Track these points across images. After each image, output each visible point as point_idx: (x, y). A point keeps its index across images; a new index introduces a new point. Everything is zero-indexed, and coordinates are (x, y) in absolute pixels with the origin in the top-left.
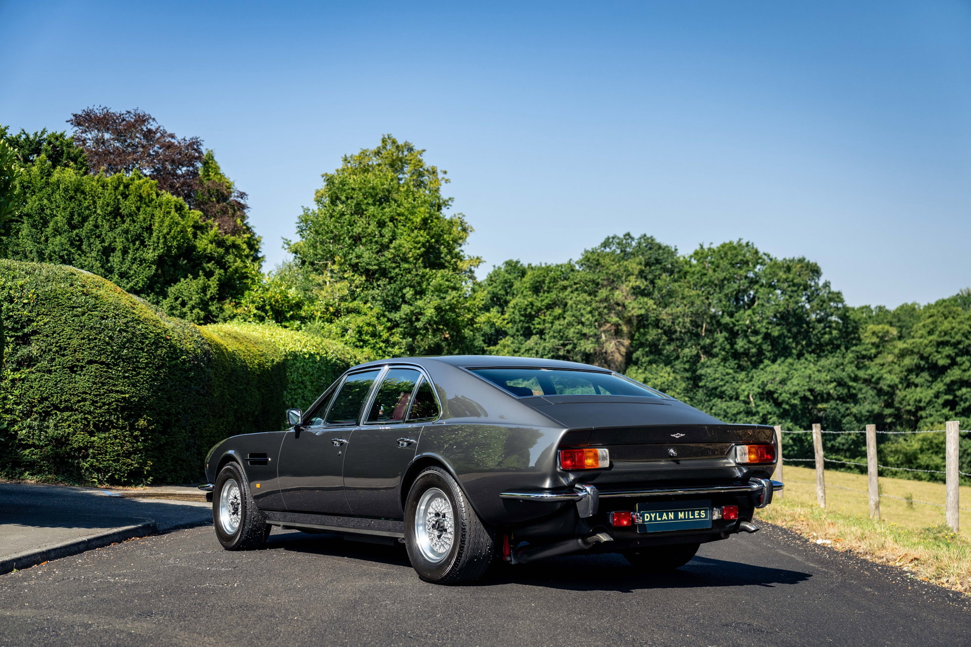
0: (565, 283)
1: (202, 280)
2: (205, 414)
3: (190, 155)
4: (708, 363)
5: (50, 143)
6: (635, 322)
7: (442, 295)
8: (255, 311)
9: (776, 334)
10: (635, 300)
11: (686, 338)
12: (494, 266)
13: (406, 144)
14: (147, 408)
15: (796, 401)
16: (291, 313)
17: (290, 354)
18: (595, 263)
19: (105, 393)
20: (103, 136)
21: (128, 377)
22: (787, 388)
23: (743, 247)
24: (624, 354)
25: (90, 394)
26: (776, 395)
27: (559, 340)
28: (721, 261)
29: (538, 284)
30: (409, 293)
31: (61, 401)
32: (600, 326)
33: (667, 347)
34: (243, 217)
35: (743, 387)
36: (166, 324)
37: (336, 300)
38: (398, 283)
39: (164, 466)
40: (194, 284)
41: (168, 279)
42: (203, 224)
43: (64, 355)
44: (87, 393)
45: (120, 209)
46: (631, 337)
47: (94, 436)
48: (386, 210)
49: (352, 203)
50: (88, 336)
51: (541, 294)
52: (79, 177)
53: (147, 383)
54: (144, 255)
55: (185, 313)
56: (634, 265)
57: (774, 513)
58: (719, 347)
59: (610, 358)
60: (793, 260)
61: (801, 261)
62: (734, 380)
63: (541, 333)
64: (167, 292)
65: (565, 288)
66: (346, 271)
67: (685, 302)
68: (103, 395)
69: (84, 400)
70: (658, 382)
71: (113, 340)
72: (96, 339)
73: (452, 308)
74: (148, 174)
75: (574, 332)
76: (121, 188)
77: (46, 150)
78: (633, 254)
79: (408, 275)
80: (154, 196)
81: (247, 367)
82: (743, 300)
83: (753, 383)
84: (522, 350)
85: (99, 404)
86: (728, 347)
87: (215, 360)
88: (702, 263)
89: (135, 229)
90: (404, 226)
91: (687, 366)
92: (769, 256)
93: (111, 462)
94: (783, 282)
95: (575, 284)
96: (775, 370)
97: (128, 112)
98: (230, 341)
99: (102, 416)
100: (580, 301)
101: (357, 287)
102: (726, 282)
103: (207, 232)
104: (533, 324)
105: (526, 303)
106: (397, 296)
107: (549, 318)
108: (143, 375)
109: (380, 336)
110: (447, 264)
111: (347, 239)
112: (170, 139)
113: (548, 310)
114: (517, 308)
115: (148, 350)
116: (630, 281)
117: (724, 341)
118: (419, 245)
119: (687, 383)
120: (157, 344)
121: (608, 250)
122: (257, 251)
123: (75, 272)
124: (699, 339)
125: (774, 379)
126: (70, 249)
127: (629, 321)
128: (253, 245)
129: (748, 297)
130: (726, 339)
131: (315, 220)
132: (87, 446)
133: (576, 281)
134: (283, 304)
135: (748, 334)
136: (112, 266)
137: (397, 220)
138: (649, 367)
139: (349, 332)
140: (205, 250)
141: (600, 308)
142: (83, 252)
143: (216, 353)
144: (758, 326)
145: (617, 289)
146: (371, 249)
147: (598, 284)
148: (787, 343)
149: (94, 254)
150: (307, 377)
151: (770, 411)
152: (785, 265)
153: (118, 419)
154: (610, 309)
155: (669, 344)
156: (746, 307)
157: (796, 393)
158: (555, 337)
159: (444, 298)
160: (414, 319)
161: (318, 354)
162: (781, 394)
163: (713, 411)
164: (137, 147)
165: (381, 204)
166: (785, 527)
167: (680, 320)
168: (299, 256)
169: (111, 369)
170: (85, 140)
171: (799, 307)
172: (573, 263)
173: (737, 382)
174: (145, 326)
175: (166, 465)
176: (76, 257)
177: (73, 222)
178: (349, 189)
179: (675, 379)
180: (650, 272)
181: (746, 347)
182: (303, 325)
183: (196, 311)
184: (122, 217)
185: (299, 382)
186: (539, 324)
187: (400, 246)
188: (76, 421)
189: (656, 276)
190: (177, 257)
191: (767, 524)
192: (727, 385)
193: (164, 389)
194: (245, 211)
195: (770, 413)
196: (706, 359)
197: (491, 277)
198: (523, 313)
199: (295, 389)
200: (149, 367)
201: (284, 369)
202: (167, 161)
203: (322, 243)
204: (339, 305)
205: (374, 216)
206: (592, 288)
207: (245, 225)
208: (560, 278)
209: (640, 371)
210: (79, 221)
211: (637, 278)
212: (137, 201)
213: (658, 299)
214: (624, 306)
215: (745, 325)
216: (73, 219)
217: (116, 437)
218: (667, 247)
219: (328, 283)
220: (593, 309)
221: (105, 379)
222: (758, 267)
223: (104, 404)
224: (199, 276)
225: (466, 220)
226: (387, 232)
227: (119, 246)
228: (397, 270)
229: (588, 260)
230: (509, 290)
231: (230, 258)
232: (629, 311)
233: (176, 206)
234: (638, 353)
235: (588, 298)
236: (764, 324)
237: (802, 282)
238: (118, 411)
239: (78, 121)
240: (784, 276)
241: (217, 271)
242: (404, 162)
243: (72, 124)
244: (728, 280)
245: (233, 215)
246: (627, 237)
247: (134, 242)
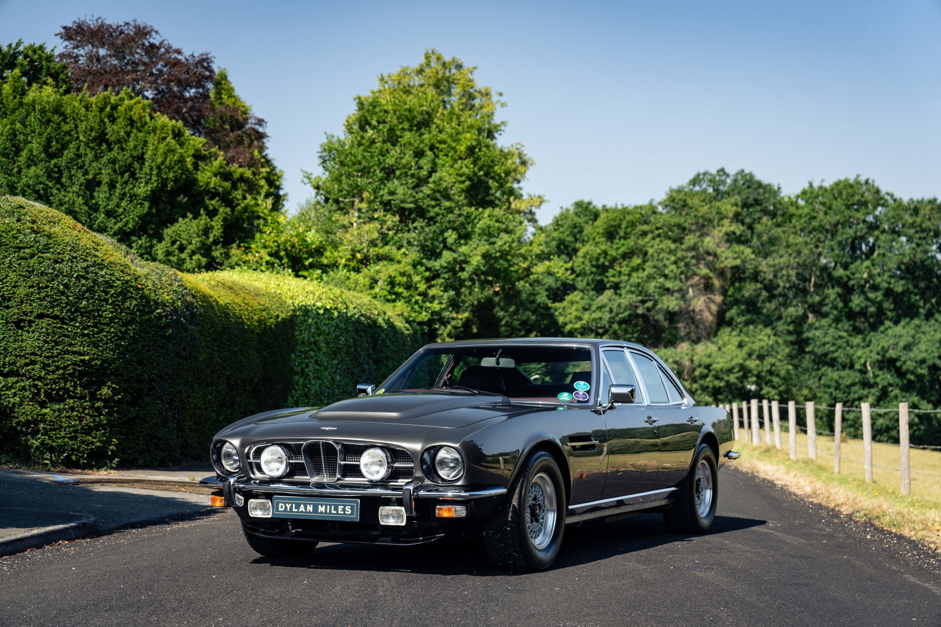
0: (645, 228)
1: (204, 219)
2: (188, 382)
3: (200, 74)
4: (817, 324)
5: (26, 56)
6: (729, 275)
7: (491, 240)
8: (268, 258)
9: (899, 289)
10: (729, 248)
11: (791, 294)
12: (562, 208)
13: (454, 60)
14: (111, 374)
15: (923, 371)
16: (311, 260)
17: (300, 309)
18: (681, 203)
19: (60, 354)
20: (97, 52)
21: (88, 335)
22: (912, 355)
23: (861, 185)
24: (715, 313)
25: (40, 356)
26: (898, 364)
27: (638, 296)
28: (834, 202)
29: (612, 229)
30: (451, 236)
31: (4, 364)
32: (687, 278)
33: (768, 305)
34: (262, 148)
35: (859, 353)
36: (138, 269)
37: (364, 245)
38: (438, 225)
39: (134, 445)
40: (194, 225)
41: (164, 218)
42: (206, 153)
43: (8, 307)
44: (36, 355)
45: (107, 134)
46: (724, 293)
47: (46, 408)
48: (426, 136)
49: (384, 128)
50: (38, 284)
51: (616, 241)
52: (58, 97)
53: (112, 342)
54: (135, 190)
55: (184, 259)
56: (729, 207)
57: (898, 517)
58: (830, 306)
59: (698, 317)
60: (921, 202)
61: (932, 202)
62: (848, 345)
63: (616, 287)
64: (162, 235)
65: (645, 234)
66: (376, 210)
67: (790, 251)
68: (57, 356)
69: (33, 363)
70: (756, 346)
71: (68, 289)
72: (47, 287)
73: (504, 255)
74: (151, 97)
75: (655, 287)
76: (108, 109)
77: (22, 65)
78: (728, 194)
79: (450, 215)
80: (148, 119)
81: (243, 323)
82: (861, 249)
83: (870, 348)
84: (594, 308)
85: (51, 368)
86: (841, 305)
87: (201, 315)
88: (811, 204)
89: (123, 158)
90: (447, 155)
91: (791, 328)
92: (892, 196)
93: (67, 440)
94: (909, 228)
95: (658, 229)
96: (898, 334)
97: (127, 24)
98: (223, 292)
99: (55, 383)
100: (662, 250)
101: (389, 230)
102: (840, 227)
103: (211, 163)
104: (607, 277)
105: (598, 251)
106: (437, 240)
107: (625, 270)
108: (107, 332)
109: (416, 288)
110: (497, 202)
111: (378, 171)
112: (176, 55)
113: (624, 260)
114: (588, 257)
115: (113, 302)
116: (723, 226)
117: (835, 299)
118: (464, 178)
119: (791, 348)
120: (125, 294)
121: (697, 188)
122: (278, 188)
123: (24, 205)
124: (805, 296)
125: (897, 344)
126: (47, 182)
127: (721, 274)
128: (273, 180)
129: (867, 245)
130: (839, 295)
131: (340, 148)
132: (36, 419)
133: (658, 225)
134: (300, 250)
135: (866, 289)
136: (97, 203)
137: (438, 148)
138: (745, 329)
139: (379, 283)
140: (208, 184)
141: (686, 257)
142: (63, 185)
143: (202, 306)
144: (878, 280)
145: (708, 235)
146: (407, 183)
147: (684, 229)
148: (912, 300)
149: (75, 188)
150: (321, 337)
151: (891, 382)
152: (912, 206)
153: (75, 387)
154: (698, 258)
155: (770, 301)
156: (864, 257)
157: (923, 361)
158: (632, 292)
159: (494, 243)
160: (457, 268)
161: (336, 309)
162: (905, 362)
163: (822, 382)
164: (138, 65)
165: (419, 129)
166: (914, 538)
167: (784, 272)
168: (321, 192)
169: (67, 324)
170: (77, 56)
171: (928, 257)
172: (655, 203)
173: (852, 347)
174: (109, 272)
175: (137, 444)
176: (55, 191)
177: (50, 150)
178: (381, 111)
179: (777, 342)
180: (747, 215)
181: (863, 305)
182: (324, 275)
183: (196, 257)
184: (109, 144)
185: (311, 344)
186: (614, 276)
187: (441, 179)
188: (23, 389)
189: (754, 220)
190: (175, 193)
191: (890, 533)
192: (840, 350)
193: (133, 350)
194: (265, 140)
195: (890, 385)
196: (814, 320)
197: (557, 221)
198: (594, 263)
199: (306, 352)
200: (115, 323)
201: (292, 327)
202: (172, 81)
203: (349, 176)
204: (368, 251)
205: (410, 144)
206: (678, 234)
207: (264, 157)
208: (640, 223)
209: (734, 333)
210: (57, 149)
211: (731, 222)
212: (127, 126)
213: (758, 248)
214: (716, 255)
215: (862, 278)
216: (51, 147)
217: (72, 409)
218: (769, 185)
219: (355, 224)
220: (679, 259)
221: (59, 337)
222: (880, 209)
223: (58, 368)
224: (200, 215)
225: (525, 151)
226: (426, 163)
227: (105, 179)
228: (437, 209)
229: (673, 201)
230: (578, 236)
231: (238, 194)
232: (722, 262)
233: (173, 131)
234: (732, 312)
235: (673, 246)
236: (885, 278)
237: (932, 227)
238: (76, 377)
239: (69, 34)
240: (911, 220)
241: (221, 210)
242: (450, 82)
243: (62, 38)
244: (842, 224)
245: (250, 146)
246: (721, 173)
247: (122, 174)
